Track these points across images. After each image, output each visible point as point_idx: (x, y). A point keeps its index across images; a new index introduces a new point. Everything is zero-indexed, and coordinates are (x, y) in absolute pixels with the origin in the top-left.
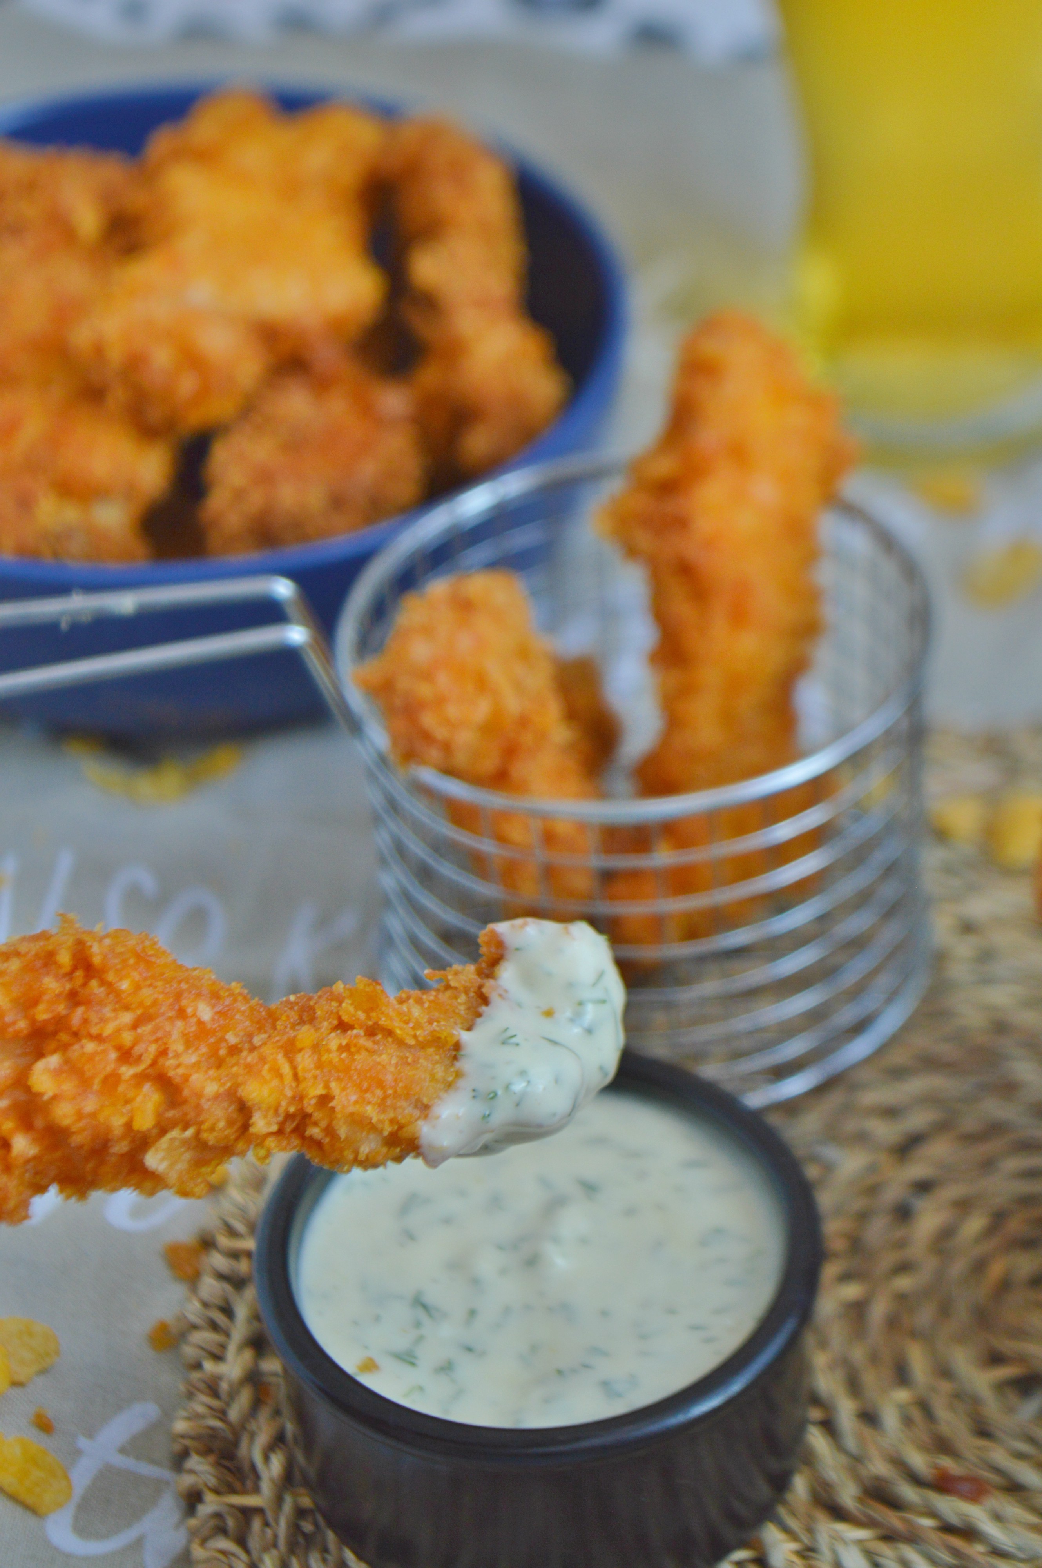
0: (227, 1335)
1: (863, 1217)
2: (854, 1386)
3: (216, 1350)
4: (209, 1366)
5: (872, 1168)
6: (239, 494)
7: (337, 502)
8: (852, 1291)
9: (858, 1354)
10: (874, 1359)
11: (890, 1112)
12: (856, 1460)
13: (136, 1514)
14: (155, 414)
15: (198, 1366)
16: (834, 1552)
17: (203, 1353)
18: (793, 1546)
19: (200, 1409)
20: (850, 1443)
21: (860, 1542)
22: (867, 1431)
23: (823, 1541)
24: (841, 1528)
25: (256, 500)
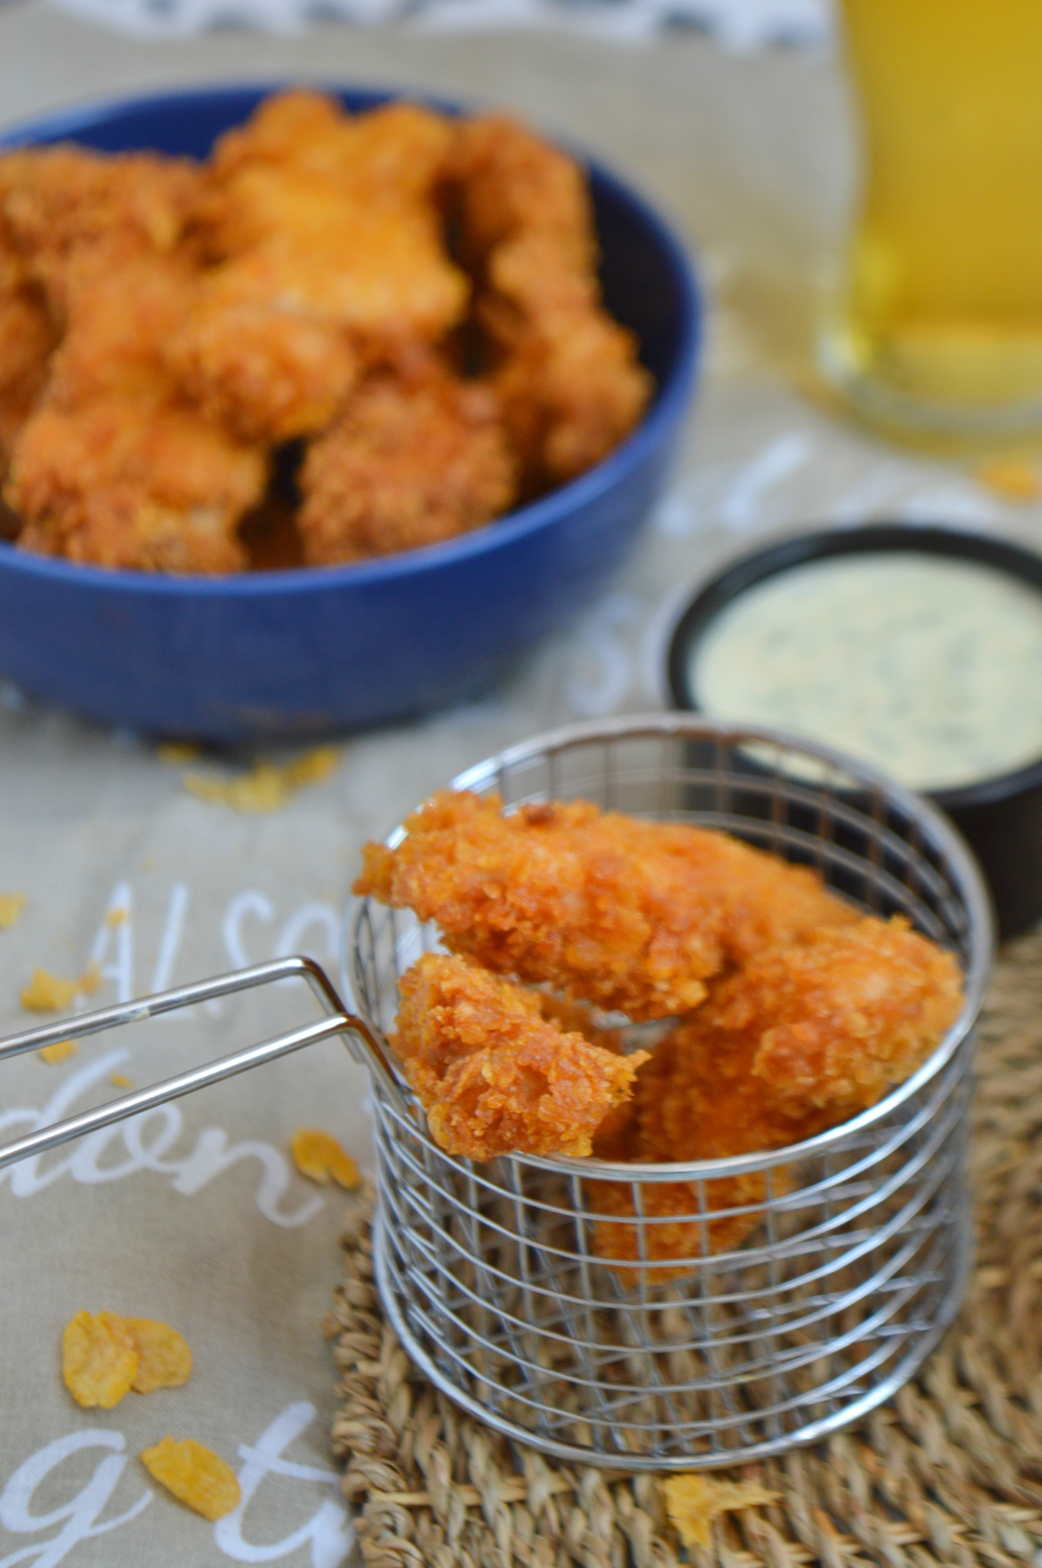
0: (380, 1336)
1: (998, 1204)
2: (1001, 1367)
3: (371, 1352)
4: (364, 1367)
5: (1002, 1157)
6: (337, 501)
7: (432, 506)
8: (992, 1277)
9: (1004, 1339)
10: (1020, 1344)
11: (1014, 1102)
12: (1009, 1444)
13: (303, 1518)
14: (249, 422)
15: (352, 1367)
16: (998, 1533)
17: (356, 1355)
18: (958, 1528)
19: (359, 1410)
20: (1003, 1424)
21: (1021, 1523)
22: (1018, 1414)
23: (986, 1524)
24: (1004, 1509)
25: (354, 507)
